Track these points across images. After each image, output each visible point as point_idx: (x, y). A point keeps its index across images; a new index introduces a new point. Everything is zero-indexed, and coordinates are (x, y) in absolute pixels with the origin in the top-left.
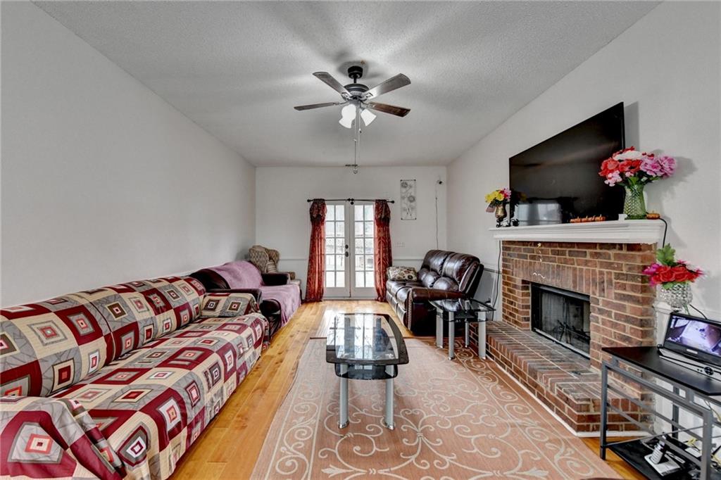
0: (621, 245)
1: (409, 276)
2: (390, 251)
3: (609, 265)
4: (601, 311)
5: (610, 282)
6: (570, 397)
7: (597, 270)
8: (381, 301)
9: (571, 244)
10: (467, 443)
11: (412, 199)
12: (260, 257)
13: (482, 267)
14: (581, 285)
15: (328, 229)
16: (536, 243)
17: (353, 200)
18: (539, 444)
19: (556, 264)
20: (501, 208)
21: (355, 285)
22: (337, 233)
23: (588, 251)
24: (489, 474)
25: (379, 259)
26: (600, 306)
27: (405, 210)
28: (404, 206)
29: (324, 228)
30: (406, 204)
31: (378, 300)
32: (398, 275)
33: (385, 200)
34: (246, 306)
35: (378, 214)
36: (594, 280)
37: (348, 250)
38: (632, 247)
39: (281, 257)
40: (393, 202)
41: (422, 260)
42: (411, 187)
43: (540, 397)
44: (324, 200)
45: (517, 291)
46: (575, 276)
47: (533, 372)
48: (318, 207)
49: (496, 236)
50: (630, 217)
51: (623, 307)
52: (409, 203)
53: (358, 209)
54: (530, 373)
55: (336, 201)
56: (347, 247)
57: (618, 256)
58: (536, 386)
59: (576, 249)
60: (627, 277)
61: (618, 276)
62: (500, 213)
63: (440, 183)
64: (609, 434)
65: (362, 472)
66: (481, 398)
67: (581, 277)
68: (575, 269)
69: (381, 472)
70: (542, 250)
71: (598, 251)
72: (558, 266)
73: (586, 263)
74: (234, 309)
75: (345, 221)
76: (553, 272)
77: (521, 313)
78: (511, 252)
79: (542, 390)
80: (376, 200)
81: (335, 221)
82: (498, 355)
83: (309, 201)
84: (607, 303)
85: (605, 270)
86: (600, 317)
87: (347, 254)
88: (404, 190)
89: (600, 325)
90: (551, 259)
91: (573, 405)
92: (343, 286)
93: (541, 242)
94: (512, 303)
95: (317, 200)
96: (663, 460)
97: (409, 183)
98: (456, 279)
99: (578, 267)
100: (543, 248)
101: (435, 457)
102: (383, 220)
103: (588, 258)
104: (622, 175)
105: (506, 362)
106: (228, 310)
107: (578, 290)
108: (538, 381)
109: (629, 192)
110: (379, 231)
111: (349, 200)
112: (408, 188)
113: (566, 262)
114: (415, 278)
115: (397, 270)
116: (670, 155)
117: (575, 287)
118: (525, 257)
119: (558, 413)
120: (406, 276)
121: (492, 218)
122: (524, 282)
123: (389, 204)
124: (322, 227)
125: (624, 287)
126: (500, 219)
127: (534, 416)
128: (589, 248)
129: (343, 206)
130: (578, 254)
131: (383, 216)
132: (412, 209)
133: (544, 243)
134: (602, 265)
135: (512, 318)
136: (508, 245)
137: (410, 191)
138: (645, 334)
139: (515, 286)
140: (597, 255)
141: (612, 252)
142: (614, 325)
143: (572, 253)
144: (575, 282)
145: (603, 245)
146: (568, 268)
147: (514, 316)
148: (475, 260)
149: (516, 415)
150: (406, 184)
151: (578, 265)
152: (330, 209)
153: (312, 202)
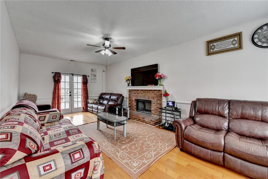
0: (157, 90)
1: (96, 102)
2: (88, 94)
3: (155, 94)
4: (153, 103)
5: (155, 98)
6: (153, 120)
7: (153, 95)
8: (85, 112)
9: (147, 90)
10: (141, 134)
11: (95, 76)
12: (32, 98)
13: (123, 97)
14: (149, 98)
15: (62, 85)
16: (139, 90)
17: (73, 74)
18: (151, 130)
20: (129, 81)
21: (74, 107)
22: (66, 87)
23: (151, 92)
24: (148, 136)
25: (84, 97)
26: (153, 102)
27: (92, 79)
28: (92, 78)
29: (60, 85)
30: (93, 77)
31: (84, 112)
32: (93, 102)
33: (86, 75)
34: (59, 116)
35: (84, 80)
36: (152, 97)
37: (71, 94)
38: (159, 91)
39: (38, 98)
40: (89, 76)
41: (98, 96)
42: (94, 71)
43: (145, 123)
44: (60, 73)
45: (133, 102)
46: (148, 97)
47: (144, 118)
48: (58, 76)
49: (127, 89)
50: (159, 85)
51: (158, 102)
52: (94, 77)
53: (75, 78)
54: (143, 119)
55: (65, 74)
56: (70, 92)
57: (157, 92)
58: (144, 121)
59: (148, 91)
60: (158, 96)
61: (157, 96)
62: (129, 83)
63: (104, 71)
64: (160, 124)
65: (129, 145)
66: (136, 126)
67: (149, 97)
68: (148, 95)
69: (132, 143)
70: (140, 92)
71: (153, 91)
72: (144, 95)
73: (151, 94)
74: (54, 119)
75: (69, 82)
76: (143, 97)
77: (134, 107)
79: (146, 121)
80: (83, 75)
81: (65, 82)
82: (133, 118)
83: (53, 73)
84: (155, 102)
85: (154, 95)
86: (153, 104)
87: (70, 95)
88: (92, 72)
89: (153, 106)
91: (153, 121)
92: (68, 108)
94: (132, 105)
95: (57, 73)
96: (167, 125)
97: (94, 70)
98: (117, 101)
101: (139, 137)
102: (85, 83)
104: (159, 77)
105: (136, 118)
106: (51, 119)
107: (149, 100)
108: (145, 120)
109: (159, 80)
110: (84, 86)
111: (72, 74)
112: (93, 72)
113: (146, 94)
114: (98, 102)
115: (92, 100)
116: (165, 75)
117: (148, 99)
118: (136, 93)
119: (150, 124)
120: (95, 102)
121: (126, 84)
122: (135, 99)
123: (87, 77)
124: (59, 84)
125: (158, 98)
126: (129, 84)
127: (146, 126)
129: (69, 76)
130: (149, 92)
131: (86, 81)
132: (95, 79)
133: (141, 90)
134: (154, 94)
135: (131, 109)
136: (130, 91)
137: (95, 73)
138: (161, 106)
139: (133, 101)
140: (153, 92)
141: (156, 92)
142: (156, 105)
144: (148, 98)
145: (154, 90)
147: (132, 108)
148: (121, 95)
149: (144, 127)
150: (93, 70)
152: (63, 77)
153: (54, 74)
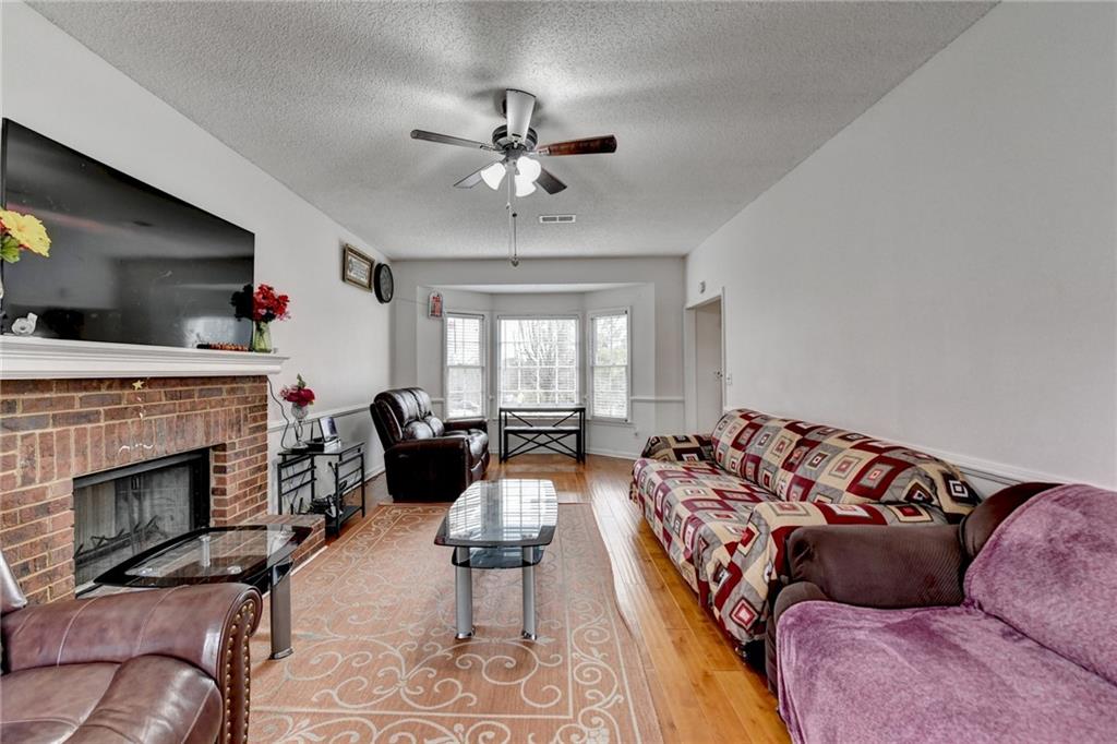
0: (255, 378)
3: (246, 400)
4: (236, 455)
5: (245, 420)
7: (233, 408)
9: (202, 380)
14: (216, 434)
19: (175, 415)
23: (224, 387)
26: (237, 446)
36: (230, 423)
46: (208, 425)
51: (256, 440)
57: (251, 390)
59: (207, 386)
60: (257, 408)
61: (252, 410)
68: (207, 415)
70: (143, 395)
71: (234, 385)
72: (180, 417)
73: (222, 403)
76: (171, 430)
78: (18, 415)
84: (243, 443)
85: (241, 407)
86: (236, 462)
89: (236, 471)
90: (166, 409)
93: (141, 379)
99: (212, 410)
100: (147, 390)
103: (225, 396)
107: (211, 443)
113: (193, 407)
117: (208, 440)
125: (255, 420)
128: (224, 383)
130: (212, 392)
133: (150, 382)
134: (239, 400)
140: (233, 390)
141: (246, 386)
142: (249, 463)
143: (204, 393)
144: (207, 433)
145: (239, 379)
146: (196, 415)
151: (211, 408)
